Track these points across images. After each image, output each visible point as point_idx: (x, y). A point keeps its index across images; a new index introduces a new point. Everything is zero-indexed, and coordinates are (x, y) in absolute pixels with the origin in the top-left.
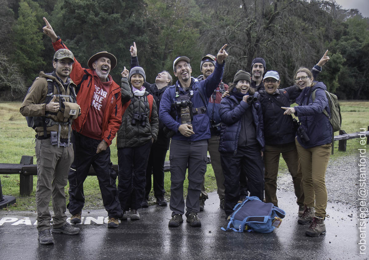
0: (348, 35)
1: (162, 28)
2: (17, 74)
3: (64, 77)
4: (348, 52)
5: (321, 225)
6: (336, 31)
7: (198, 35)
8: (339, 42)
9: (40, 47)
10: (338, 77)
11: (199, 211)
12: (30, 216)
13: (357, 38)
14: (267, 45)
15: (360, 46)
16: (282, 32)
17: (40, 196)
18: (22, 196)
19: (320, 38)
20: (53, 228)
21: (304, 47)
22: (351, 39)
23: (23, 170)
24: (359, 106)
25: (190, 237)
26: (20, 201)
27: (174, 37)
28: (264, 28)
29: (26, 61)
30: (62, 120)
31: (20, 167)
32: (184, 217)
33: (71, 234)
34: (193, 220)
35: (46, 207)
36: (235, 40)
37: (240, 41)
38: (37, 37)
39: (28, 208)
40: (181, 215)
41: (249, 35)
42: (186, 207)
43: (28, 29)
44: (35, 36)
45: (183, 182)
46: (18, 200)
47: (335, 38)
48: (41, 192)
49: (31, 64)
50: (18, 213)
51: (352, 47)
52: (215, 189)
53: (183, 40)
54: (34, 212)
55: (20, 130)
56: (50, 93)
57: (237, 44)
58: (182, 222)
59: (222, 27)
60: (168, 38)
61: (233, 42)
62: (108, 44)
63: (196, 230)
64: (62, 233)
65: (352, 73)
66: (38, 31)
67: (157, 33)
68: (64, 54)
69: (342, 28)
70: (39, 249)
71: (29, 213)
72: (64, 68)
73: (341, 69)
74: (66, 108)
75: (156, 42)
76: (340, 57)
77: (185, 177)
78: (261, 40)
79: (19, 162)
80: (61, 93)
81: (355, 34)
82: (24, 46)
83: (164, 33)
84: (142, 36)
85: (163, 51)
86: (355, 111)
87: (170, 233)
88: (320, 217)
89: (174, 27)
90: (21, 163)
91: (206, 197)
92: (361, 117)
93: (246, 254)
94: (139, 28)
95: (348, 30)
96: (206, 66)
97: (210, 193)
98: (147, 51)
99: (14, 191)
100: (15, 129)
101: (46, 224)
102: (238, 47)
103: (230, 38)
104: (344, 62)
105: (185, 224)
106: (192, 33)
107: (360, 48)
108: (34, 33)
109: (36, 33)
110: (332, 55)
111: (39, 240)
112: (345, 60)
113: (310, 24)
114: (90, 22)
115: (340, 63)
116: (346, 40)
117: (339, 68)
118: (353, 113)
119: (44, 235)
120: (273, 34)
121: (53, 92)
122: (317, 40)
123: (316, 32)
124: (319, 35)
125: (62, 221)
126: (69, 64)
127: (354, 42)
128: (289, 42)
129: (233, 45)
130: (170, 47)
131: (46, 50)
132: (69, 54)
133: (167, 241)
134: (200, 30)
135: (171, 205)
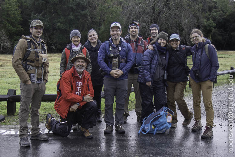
0: (217, 9)
1: (98, 5)
2: (5, 37)
3: (38, 37)
4: (217, 19)
5: (211, 131)
6: (209, 6)
7: (121, 10)
8: (212, 13)
9: (19, 19)
10: (211, 35)
11: (123, 123)
12: (14, 128)
13: (223, 11)
14: (165, 16)
15: (225, 15)
16: (175, 7)
17: (22, 115)
18: (9, 116)
19: (199, 11)
20: (31, 136)
21: (189, 17)
22: (219, 11)
23: (9, 98)
24: (225, 54)
25: (118, 140)
26: (8, 119)
27: (106, 11)
28: (164, 5)
29: (10, 28)
30: (38, 66)
31: (7, 97)
32: (114, 128)
33: (42, 140)
34: (119, 129)
35: (26, 122)
36: (145, 12)
37: (148, 13)
38: (17, 12)
39: (13, 124)
40: (112, 126)
41: (154, 9)
42: (115, 121)
43: (11, 7)
44: (16, 11)
45: (113, 104)
46: (6, 118)
47: (209, 11)
48: (22, 113)
49: (14, 30)
50: (6, 127)
51: (219, 16)
52: (133, 109)
53: (111, 13)
54: (17, 126)
55: (7, 73)
56: (29, 48)
57: (146, 15)
58: (112, 131)
59: (137, 4)
60: (102, 12)
61: (144, 14)
62: (63, 16)
63: (122, 136)
64: (37, 139)
65: (220, 33)
66: (18, 8)
67: (95, 8)
68: (37, 23)
69: (213, 4)
70: (20, 150)
71: (13, 126)
72: (37, 32)
73: (213, 31)
74: (40, 57)
75: (94, 14)
76: (212, 23)
77: (114, 101)
78: (162, 12)
79: (6, 93)
80: (36, 49)
81: (221, 8)
82: (9, 19)
83: (99, 8)
84: (85, 11)
85: (99, 20)
86: (222, 57)
87: (105, 138)
88: (210, 126)
89: (105, 5)
90: (8, 94)
91: (128, 115)
92: (226, 61)
93: (154, 151)
94: (83, 6)
95: (216, 5)
96: (132, 28)
97: (131, 111)
98: (88, 21)
99: (4, 112)
100: (3, 72)
101: (25, 133)
102: (147, 17)
103: (141, 11)
104: (215, 26)
105: (114, 132)
106: (117, 9)
107: (225, 17)
108: (15, 10)
109: (17, 9)
110: (207, 21)
111: (20, 144)
112: (215, 24)
113: (193, 2)
114: (52, 2)
115: (212, 26)
116: (216, 12)
117: (212, 30)
118: (221, 58)
119: (24, 141)
120: (169, 9)
121: (31, 47)
122: (197, 12)
123: (197, 7)
124: (199, 9)
125: (37, 132)
126: (40, 29)
127: (221, 13)
128: (179, 14)
129: (144, 16)
130: (103, 18)
131: (23, 20)
132: (40, 23)
133: (103, 143)
134: (123, 7)
135: (106, 120)
